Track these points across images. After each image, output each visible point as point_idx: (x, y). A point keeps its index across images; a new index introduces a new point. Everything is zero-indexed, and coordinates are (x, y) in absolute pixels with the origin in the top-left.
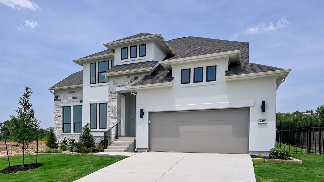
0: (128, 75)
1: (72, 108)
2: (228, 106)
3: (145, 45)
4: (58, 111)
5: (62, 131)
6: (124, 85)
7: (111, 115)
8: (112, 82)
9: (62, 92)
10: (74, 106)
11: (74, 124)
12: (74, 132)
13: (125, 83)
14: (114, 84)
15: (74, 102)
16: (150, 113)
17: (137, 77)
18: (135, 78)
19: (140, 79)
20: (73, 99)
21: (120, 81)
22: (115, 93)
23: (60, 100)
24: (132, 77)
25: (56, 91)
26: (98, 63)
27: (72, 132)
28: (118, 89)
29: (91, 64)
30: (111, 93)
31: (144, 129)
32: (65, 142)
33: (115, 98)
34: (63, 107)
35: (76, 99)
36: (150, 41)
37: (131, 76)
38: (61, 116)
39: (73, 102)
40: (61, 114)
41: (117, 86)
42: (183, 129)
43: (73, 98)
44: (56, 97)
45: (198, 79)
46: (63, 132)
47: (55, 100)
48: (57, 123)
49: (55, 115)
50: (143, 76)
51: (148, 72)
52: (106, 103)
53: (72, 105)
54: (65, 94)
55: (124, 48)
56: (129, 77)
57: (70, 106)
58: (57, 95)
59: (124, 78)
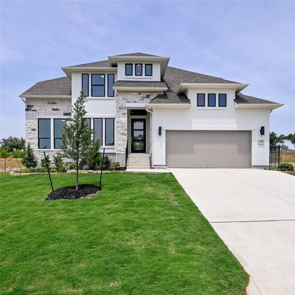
0: (140, 93)
1: (52, 121)
2: (236, 129)
3: (152, 65)
4: (31, 124)
5: (37, 147)
6: (135, 102)
7: (120, 131)
8: (121, 98)
9: (37, 102)
10: (54, 119)
11: (55, 139)
12: (55, 148)
13: (136, 100)
14: (124, 99)
15: (55, 114)
16: (166, 131)
17: (149, 95)
18: (147, 96)
19: (152, 97)
20: (54, 111)
21: (130, 97)
22: (124, 108)
23: (36, 111)
24: (145, 95)
25: (28, 99)
26: (92, 74)
27: (52, 148)
28: (128, 105)
29: (82, 74)
30: (120, 108)
31: (161, 145)
32: (46, 160)
33: (124, 114)
34: (39, 119)
35: (57, 111)
36: (157, 62)
37: (143, 94)
38: (37, 130)
39: (52, 114)
40: (36, 127)
41: (127, 102)
42: (197, 147)
43: (53, 109)
44: (28, 106)
45: (212, 104)
46: (39, 148)
47: (27, 110)
48: (31, 137)
49: (27, 128)
50: (156, 95)
51: (160, 92)
52: (114, 119)
53: (52, 117)
54: (42, 104)
55: (128, 65)
56: (140, 94)
57: (50, 119)
58: (30, 104)
59: (135, 94)
